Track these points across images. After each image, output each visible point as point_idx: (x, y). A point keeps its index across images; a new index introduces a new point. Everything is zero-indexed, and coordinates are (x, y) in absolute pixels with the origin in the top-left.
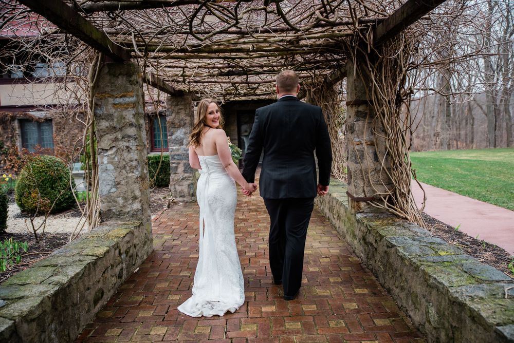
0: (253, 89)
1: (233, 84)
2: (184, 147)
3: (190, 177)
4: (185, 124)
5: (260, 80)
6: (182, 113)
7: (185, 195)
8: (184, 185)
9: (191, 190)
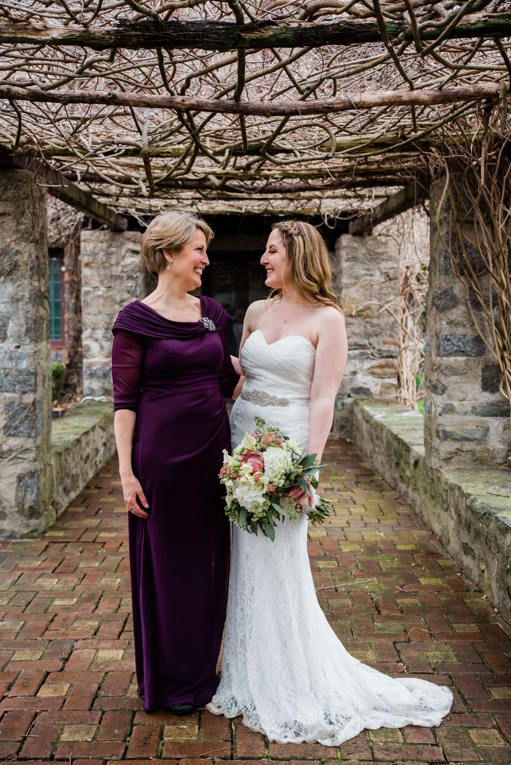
0: (256, 149)
1: (185, 113)
2: (9, 345)
3: (26, 450)
4: (15, 266)
5: (291, 99)
6: (6, 227)
7: (6, 511)
8: (4, 478)
9: (28, 494)
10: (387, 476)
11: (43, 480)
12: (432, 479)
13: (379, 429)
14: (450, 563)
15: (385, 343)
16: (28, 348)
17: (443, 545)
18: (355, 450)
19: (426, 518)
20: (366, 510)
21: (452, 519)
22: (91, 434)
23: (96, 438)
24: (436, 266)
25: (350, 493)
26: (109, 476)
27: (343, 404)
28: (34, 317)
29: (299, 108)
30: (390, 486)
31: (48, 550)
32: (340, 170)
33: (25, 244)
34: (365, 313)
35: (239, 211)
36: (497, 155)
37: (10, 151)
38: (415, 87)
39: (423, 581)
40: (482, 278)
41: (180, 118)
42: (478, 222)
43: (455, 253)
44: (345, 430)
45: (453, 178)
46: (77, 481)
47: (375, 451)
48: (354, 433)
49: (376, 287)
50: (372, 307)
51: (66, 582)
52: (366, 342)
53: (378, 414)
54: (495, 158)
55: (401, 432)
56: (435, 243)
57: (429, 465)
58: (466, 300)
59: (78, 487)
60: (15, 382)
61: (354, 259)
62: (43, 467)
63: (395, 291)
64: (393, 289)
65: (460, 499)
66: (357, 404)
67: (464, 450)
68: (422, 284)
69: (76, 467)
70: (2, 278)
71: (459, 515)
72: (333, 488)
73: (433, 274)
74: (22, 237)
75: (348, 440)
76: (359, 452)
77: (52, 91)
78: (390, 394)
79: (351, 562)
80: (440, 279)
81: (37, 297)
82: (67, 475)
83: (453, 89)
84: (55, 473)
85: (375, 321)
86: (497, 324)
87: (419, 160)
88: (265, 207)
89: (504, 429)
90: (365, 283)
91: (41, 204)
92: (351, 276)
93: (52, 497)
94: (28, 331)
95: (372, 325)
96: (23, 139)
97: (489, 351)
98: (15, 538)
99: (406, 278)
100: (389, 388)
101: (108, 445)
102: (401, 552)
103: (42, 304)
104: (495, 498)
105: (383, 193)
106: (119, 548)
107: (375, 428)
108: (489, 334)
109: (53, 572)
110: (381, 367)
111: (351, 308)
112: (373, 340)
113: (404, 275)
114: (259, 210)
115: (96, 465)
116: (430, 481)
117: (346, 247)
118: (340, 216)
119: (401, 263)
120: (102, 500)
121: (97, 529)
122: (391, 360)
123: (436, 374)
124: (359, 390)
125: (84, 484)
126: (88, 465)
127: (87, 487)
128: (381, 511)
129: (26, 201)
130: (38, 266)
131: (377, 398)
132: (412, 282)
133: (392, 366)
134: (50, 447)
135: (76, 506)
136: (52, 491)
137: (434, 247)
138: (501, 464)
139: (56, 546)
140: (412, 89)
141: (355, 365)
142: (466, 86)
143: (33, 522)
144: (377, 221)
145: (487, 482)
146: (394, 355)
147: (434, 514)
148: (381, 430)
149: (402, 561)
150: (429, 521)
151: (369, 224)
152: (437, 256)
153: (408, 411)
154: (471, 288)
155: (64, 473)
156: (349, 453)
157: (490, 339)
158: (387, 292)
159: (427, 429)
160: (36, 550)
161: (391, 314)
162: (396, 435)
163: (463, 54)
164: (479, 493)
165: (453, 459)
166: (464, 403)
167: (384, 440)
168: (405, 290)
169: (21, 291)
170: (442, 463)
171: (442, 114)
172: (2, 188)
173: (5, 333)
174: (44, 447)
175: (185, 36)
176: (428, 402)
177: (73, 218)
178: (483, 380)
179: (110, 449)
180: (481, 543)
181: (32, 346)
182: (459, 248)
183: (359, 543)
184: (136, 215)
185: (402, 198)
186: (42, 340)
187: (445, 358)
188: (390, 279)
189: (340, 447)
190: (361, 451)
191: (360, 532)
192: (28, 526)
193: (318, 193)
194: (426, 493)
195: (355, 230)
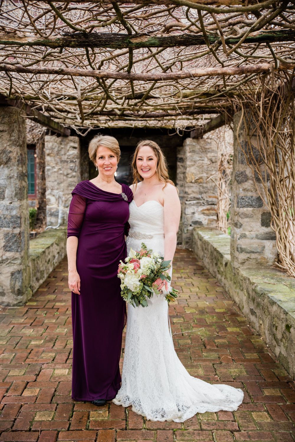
0: (139, 96)
1: (101, 79)
2: (6, 202)
3: (16, 259)
5: (158, 72)
6: (4, 138)
7: (5, 292)
8: (4, 274)
9: (17, 282)
10: (211, 270)
11: (25, 274)
12: (235, 273)
13: (206, 244)
14: (243, 319)
15: (210, 197)
16: (17, 204)
17: (240, 309)
18: (194, 255)
19: (231, 294)
20: (199, 289)
21: (245, 295)
22: (51, 248)
23: (54, 250)
24: (236, 159)
25: (190, 280)
26: (61, 270)
27: (187, 230)
28: (20, 187)
29: (162, 77)
30: (212, 275)
31: (28, 313)
32: (185, 106)
33: (14, 147)
34: (199, 181)
35: (131, 126)
36: (269, 100)
37: (6, 97)
38: (225, 65)
39: (229, 329)
40: (261, 165)
41: (98, 81)
42: (259, 136)
43: (246, 152)
44: (189, 244)
45: (246, 112)
46: (43, 274)
47: (204, 256)
48: (193, 246)
49: (205, 167)
50: (203, 177)
51: (38, 331)
52: (200, 196)
53: (206, 236)
54: (268, 101)
55: (218, 247)
56: (236, 147)
57: (233, 266)
58: (253, 177)
59: (44, 277)
60: (10, 222)
61: (194, 151)
62: (25, 268)
63: (215, 169)
64: (215, 168)
65: (249, 285)
66: (195, 230)
67: (252, 258)
68: (230, 165)
69: (43, 266)
70: (2, 166)
71: (249, 294)
72: (182, 277)
73: (235, 163)
74: (13, 144)
75: (190, 249)
76: (196, 256)
77: (29, 67)
78: (212, 224)
79: (191, 319)
80: (239, 166)
81: (21, 176)
82: (38, 271)
83: (245, 67)
84: (31, 270)
85: (205, 185)
86: (269, 190)
87: (228, 101)
88: (145, 124)
89: (273, 247)
90: (199, 164)
91: (23, 125)
92: (192, 161)
93: (30, 284)
94: (16, 194)
95: (203, 188)
96: (13, 90)
97: (265, 205)
98: (10, 306)
99: (222, 161)
100: (212, 221)
101: (60, 253)
102: (218, 313)
103: (24, 180)
104: (267, 285)
105: (209, 117)
106: (66, 312)
107: (204, 244)
108: (265, 196)
109: (31, 325)
110: (208, 210)
111: (192, 178)
112: (204, 195)
113: (220, 160)
114: (142, 126)
115: (54, 264)
116: (234, 274)
117: (189, 145)
118: (186, 129)
119: (219, 153)
120: (57, 284)
121: (54, 300)
122: (213, 206)
123: (236, 217)
124: (196, 223)
125: (47, 275)
126: (49, 265)
127: (49, 277)
128: (207, 290)
129: (15, 124)
130: (22, 159)
131: (206, 226)
132: (225, 164)
133: (214, 210)
134: (28, 257)
135: (43, 288)
136: (30, 280)
137: (236, 149)
138: (271, 266)
139: (32, 310)
140: (223, 67)
141: (194, 209)
142: (252, 65)
143: (20, 297)
144: (205, 132)
145: (264, 276)
146: (215, 203)
147: (235, 292)
148: (208, 245)
149: (218, 318)
150: (233, 296)
151: (201, 133)
152: (237, 153)
153: (222, 234)
154: (255, 171)
155: (36, 270)
156: (191, 257)
157: (266, 199)
158: (211, 169)
159: (232, 246)
160: (21, 313)
161: (214, 182)
162: (216, 249)
163: (250, 49)
164: (259, 282)
165: (246, 263)
166: (251, 233)
167: (210, 251)
168: (221, 168)
169: (12, 173)
170: (239, 265)
171: (239, 79)
172: (2, 117)
173: (4, 196)
174: (26, 256)
175: (100, 41)
176: (233, 232)
177: (41, 130)
178: (262, 220)
179: (61, 255)
180: (260, 309)
181: (19, 202)
182: (249, 149)
183: (196, 308)
184: (75, 128)
185: (219, 120)
186: (24, 199)
187: (241, 209)
188: (213, 163)
189: (186, 254)
190: (197, 255)
191: (196, 302)
192: (17, 299)
193: (173, 117)
194: (231, 280)
195: (194, 136)
